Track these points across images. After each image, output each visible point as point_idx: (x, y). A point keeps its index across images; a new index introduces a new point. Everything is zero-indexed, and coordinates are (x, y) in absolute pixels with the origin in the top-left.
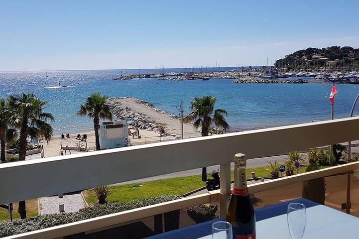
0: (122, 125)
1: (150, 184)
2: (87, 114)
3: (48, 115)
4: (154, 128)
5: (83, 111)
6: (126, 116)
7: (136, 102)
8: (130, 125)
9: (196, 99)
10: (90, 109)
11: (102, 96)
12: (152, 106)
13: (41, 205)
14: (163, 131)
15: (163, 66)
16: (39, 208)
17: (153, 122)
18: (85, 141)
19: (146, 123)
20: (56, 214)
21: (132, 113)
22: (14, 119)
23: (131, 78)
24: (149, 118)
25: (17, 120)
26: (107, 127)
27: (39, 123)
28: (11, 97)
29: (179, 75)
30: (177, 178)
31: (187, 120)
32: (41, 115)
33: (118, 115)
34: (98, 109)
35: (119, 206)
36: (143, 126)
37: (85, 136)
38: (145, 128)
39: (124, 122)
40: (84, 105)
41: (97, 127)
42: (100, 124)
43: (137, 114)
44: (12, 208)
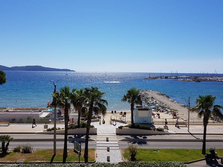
0: (148, 109)
1: (164, 151)
2: (127, 101)
3: (104, 101)
4: (169, 112)
5: (125, 99)
6: (151, 102)
7: (158, 94)
8: (153, 108)
9: (200, 97)
10: (129, 98)
11: (137, 90)
12: (168, 97)
13: (97, 154)
14: (175, 115)
15: (177, 71)
16: (95, 156)
17: (169, 108)
18: (125, 116)
19: (163, 108)
20: (105, 163)
21: (155, 101)
22: (86, 101)
23: (156, 78)
24: (166, 105)
25: (88, 103)
26: (139, 110)
27: (100, 105)
28: (86, 89)
29: (188, 78)
30: (183, 149)
31: (193, 110)
32: (101, 100)
33: (146, 101)
34: (134, 98)
35: (143, 164)
36: (162, 110)
37: (125, 113)
38: (163, 112)
39: (149, 107)
40: (126, 95)
41: (132, 109)
42: (135, 107)
43: (158, 102)
44: (81, 154)
